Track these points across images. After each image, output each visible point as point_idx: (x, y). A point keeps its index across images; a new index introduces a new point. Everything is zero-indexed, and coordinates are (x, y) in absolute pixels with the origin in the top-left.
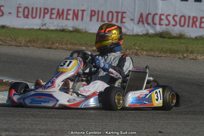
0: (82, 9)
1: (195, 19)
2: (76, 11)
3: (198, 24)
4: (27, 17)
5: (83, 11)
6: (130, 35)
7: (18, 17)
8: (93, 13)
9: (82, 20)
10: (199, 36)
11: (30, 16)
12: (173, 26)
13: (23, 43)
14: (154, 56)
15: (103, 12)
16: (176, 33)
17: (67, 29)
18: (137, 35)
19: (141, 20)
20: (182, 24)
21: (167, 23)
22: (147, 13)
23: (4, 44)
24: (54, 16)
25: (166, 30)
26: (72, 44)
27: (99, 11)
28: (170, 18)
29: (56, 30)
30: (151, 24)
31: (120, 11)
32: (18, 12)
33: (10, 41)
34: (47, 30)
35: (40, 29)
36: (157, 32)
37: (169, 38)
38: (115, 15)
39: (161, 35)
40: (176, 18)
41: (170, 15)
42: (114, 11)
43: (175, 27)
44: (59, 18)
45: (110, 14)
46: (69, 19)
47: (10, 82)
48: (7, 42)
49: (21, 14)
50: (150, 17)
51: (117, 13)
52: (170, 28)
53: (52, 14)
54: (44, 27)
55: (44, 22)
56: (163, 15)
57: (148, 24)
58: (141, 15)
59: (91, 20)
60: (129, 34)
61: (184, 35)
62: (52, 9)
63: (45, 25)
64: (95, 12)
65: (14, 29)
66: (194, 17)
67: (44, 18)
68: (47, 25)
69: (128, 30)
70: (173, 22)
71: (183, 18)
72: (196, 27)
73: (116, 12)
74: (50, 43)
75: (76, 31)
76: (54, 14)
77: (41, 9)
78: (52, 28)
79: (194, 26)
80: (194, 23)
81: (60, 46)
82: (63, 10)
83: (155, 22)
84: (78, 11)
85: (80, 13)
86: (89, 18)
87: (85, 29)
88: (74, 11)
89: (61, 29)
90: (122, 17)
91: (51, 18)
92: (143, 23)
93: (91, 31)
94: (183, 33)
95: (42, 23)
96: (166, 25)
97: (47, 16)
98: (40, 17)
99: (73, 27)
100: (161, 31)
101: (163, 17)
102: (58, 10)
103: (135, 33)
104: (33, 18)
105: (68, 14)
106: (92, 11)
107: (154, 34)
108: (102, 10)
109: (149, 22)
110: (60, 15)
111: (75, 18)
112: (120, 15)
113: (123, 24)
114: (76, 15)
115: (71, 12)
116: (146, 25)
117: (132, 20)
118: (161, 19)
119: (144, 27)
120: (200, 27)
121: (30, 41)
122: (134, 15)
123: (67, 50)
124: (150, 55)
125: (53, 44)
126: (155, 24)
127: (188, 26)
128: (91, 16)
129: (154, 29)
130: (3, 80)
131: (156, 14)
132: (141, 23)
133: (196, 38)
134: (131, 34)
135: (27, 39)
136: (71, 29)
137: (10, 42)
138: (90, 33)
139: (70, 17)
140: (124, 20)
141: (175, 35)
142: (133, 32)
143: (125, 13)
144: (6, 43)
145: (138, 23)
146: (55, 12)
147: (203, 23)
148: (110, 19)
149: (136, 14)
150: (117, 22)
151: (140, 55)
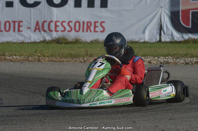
1: (89, 24)
3: (92, 28)
6: (28, 43)
10: (95, 40)
12: (69, 31)
16: (72, 39)
18: (35, 43)
19: (37, 27)
20: (77, 29)
21: (63, 29)
22: (43, 21)
25: (62, 36)
28: (65, 24)
30: (48, 31)
31: (16, 20)
36: (54, 38)
37: (66, 43)
38: (12, 24)
39: (58, 41)
40: (71, 24)
41: (65, 22)
43: (70, 33)
45: (7, 24)
50: (46, 25)
51: (14, 22)
52: (66, 34)
56: (59, 22)
57: (45, 31)
58: (38, 23)
60: (27, 41)
61: (80, 40)
66: (88, 22)
69: (26, 38)
70: (68, 28)
71: (77, 24)
72: (91, 31)
73: (12, 22)
79: (89, 31)
80: (88, 27)
83: (51, 29)
90: (19, 26)
92: (40, 31)
94: (78, 38)
96: (62, 31)
100: (57, 37)
101: (58, 24)
103: (32, 40)
107: (51, 41)
109: (45, 29)
112: (17, 24)
113: (20, 33)
116: (42, 32)
117: (28, 28)
118: (56, 26)
120: (95, 31)
122: (31, 24)
126: (52, 31)
127: (83, 31)
129: (51, 35)
131: (52, 21)
132: (37, 31)
133: (91, 42)
134: (29, 41)
140: (21, 29)
141: (71, 40)
142: (30, 40)
143: (22, 21)
145: (35, 31)
147: (97, 27)
148: (7, 29)
149: (32, 23)
150: (14, 31)
151: (43, 61)
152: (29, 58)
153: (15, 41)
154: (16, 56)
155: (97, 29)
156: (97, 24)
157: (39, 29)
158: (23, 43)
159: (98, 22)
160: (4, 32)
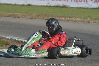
6: (90, 9)
9: (67, 1)
13: (34, 17)
14: (97, 23)
17: (60, 6)
35: (47, 6)
46: (61, 1)
47: (22, 41)
59: (72, 1)
65: (34, 6)
67: (49, 0)
68: (50, 4)
69: (90, 5)
74: (47, 16)
75: (64, 7)
91: (52, 0)
95: (48, 3)
99: (63, 5)
103: (93, 7)
113: (87, 3)
116: (98, 3)
117: (91, 1)
124: (95, 22)
125: (49, 17)
130: (18, 40)
134: (91, 7)
135: (36, 15)
140: (88, 1)
144: (26, 17)
145: (95, 2)
148: (81, 1)
150: (84, 2)
151: (90, 22)
152: (84, 20)
153: (84, 7)
154: (78, 18)
157: (97, 1)
158: (87, 8)
160: (79, 2)
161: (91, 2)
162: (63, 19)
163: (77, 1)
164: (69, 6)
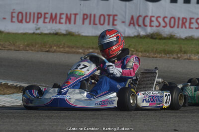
0: (75, 12)
1: (185, 20)
2: (69, 15)
3: (187, 24)
4: (21, 22)
5: (76, 15)
7: (12, 21)
8: (85, 17)
9: (75, 23)
10: (189, 37)
11: (24, 21)
12: (164, 27)
13: (21, 48)
14: (149, 57)
15: (95, 15)
16: (166, 34)
17: (61, 32)
18: (129, 37)
19: (132, 22)
20: (172, 25)
21: (158, 24)
22: (138, 15)
23: (4, 49)
24: (47, 20)
25: (156, 31)
26: (69, 47)
27: (91, 15)
28: (160, 20)
29: (50, 34)
30: (142, 26)
31: (111, 13)
32: (12, 17)
33: (9, 45)
34: (41, 34)
35: (34, 33)
36: (148, 33)
37: (160, 39)
38: (107, 18)
39: (152, 37)
40: (166, 19)
41: (159, 17)
42: (105, 14)
44: (53, 22)
45: (102, 17)
46: (62, 23)
47: (15, 85)
48: (6, 46)
49: (15, 19)
50: (141, 19)
51: (109, 16)
52: (161, 29)
53: (45, 18)
54: (38, 32)
55: (38, 27)
56: (153, 17)
57: (139, 26)
58: (132, 18)
59: (83, 23)
61: (174, 36)
62: (45, 14)
63: (39, 29)
64: (87, 15)
65: (9, 33)
66: (183, 18)
67: (37, 22)
68: (41, 29)
70: (163, 24)
71: (173, 20)
72: (186, 28)
73: (107, 15)
74: (47, 47)
75: (69, 34)
76: (47, 18)
77: (34, 13)
78: (46, 32)
79: (184, 27)
80: (184, 23)
81: (58, 49)
82: (56, 14)
83: (146, 24)
84: (71, 14)
85: (73, 17)
86: (81, 22)
87: (78, 33)
88: (67, 15)
89: (55, 32)
90: (114, 20)
91: (44, 22)
92: (134, 25)
93: (83, 34)
94: (173, 34)
95: (36, 27)
96: (157, 26)
97: (41, 20)
98: (33, 22)
99: (67, 31)
100: (152, 32)
101: (153, 19)
102: (52, 14)
103: (126, 34)
104: (26, 22)
105: (61, 18)
106: (84, 15)
107: (145, 36)
108: (94, 13)
109: (140, 24)
110: (53, 19)
111: (68, 22)
112: (111, 18)
113: (115, 26)
114: (68, 19)
115: (64, 16)
116: (137, 27)
117: (123, 22)
118: (151, 21)
119: (136, 29)
120: (190, 28)
121: (28, 46)
122: (125, 18)
123: (65, 53)
124: (145, 56)
125: (51, 47)
126: (146, 26)
127: (178, 27)
128: (84, 19)
129: (145, 30)
130: (8, 84)
131: (147, 16)
132: (132, 25)
133: (186, 38)
136: (64, 32)
137: (9, 47)
138: (83, 36)
139: (63, 21)
140: (116, 23)
141: (165, 36)
142: (124, 33)
143: (116, 15)
144: (4, 47)
145: (129, 25)
146: (48, 16)
147: (192, 23)
148: (102, 22)
149: (127, 17)
150: (109, 24)
155: (192, 26)
156: (193, 21)
159: (193, 18)
160: (99, 25)
161: (123, 24)
162: (81, 51)
163: (94, 24)
164: (79, 32)
